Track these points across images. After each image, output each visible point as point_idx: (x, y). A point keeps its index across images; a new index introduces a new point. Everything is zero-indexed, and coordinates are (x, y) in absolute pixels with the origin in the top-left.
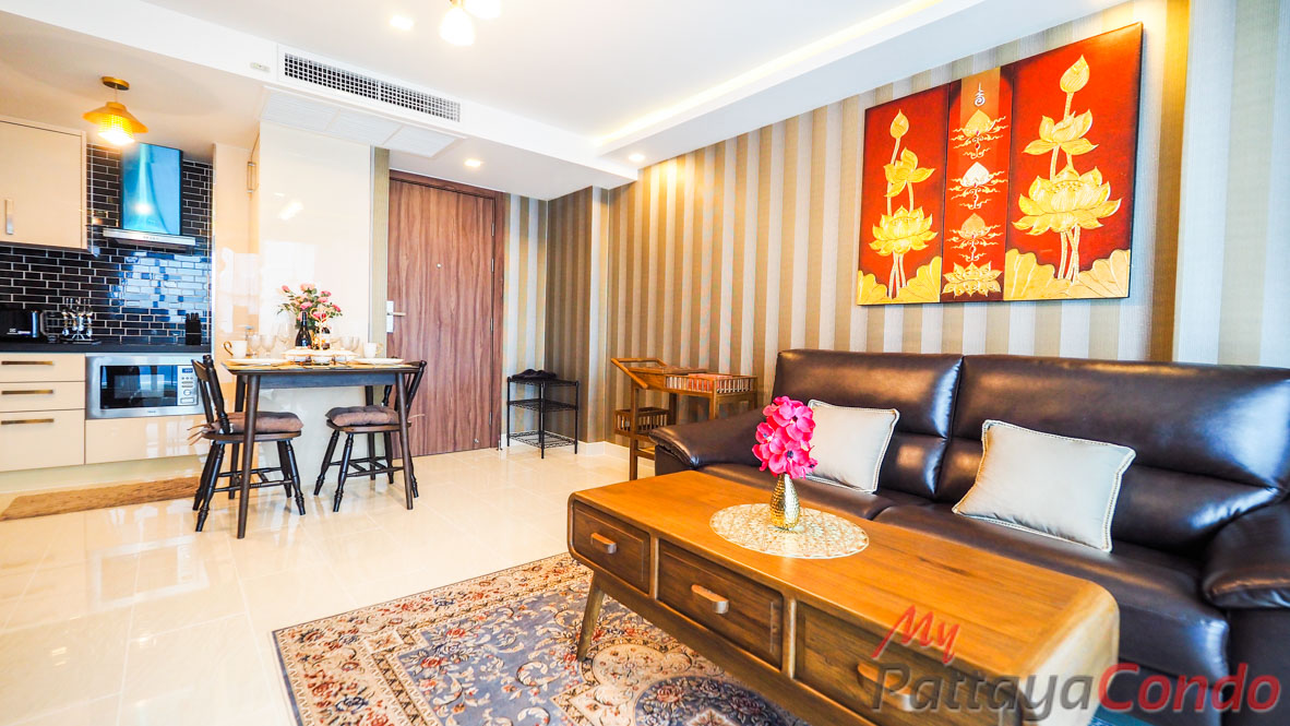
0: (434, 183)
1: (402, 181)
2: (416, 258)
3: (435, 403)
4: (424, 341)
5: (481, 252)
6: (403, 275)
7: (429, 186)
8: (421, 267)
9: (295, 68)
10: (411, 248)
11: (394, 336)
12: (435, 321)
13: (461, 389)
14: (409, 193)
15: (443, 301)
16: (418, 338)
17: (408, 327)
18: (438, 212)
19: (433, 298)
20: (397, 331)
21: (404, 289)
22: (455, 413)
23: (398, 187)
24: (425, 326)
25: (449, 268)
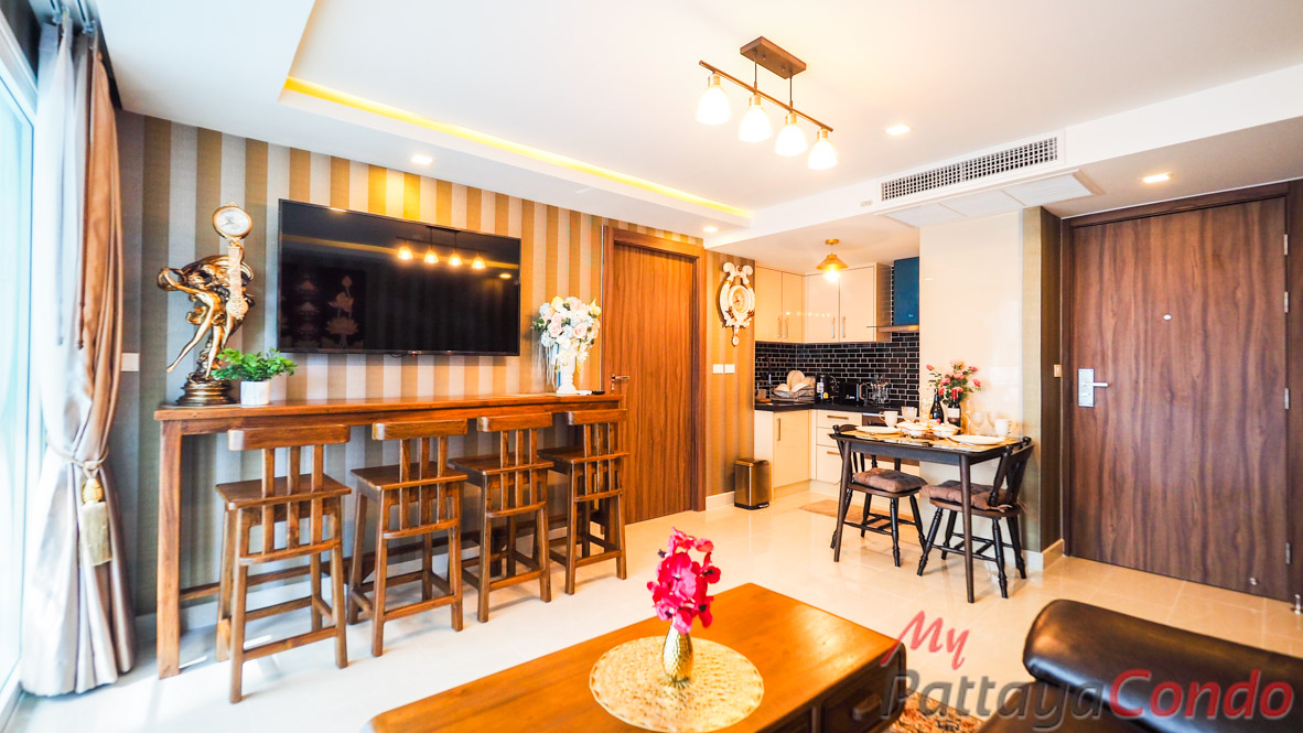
0: (1153, 211)
1: (1105, 223)
2: (1129, 312)
3: (1164, 505)
4: (1144, 419)
5: (1258, 287)
6: (1109, 336)
7: (1149, 216)
8: (1136, 324)
9: (895, 189)
10: (1120, 300)
11: (1097, 411)
12: (1162, 392)
13: (1217, 495)
14: (1116, 235)
15: (1176, 365)
16: (1134, 417)
17: (1117, 400)
18: (1166, 247)
19: (1158, 362)
20: (1100, 405)
21: (1110, 353)
22: (1205, 528)
23: (1099, 233)
24: (1145, 398)
25: (1188, 318)
